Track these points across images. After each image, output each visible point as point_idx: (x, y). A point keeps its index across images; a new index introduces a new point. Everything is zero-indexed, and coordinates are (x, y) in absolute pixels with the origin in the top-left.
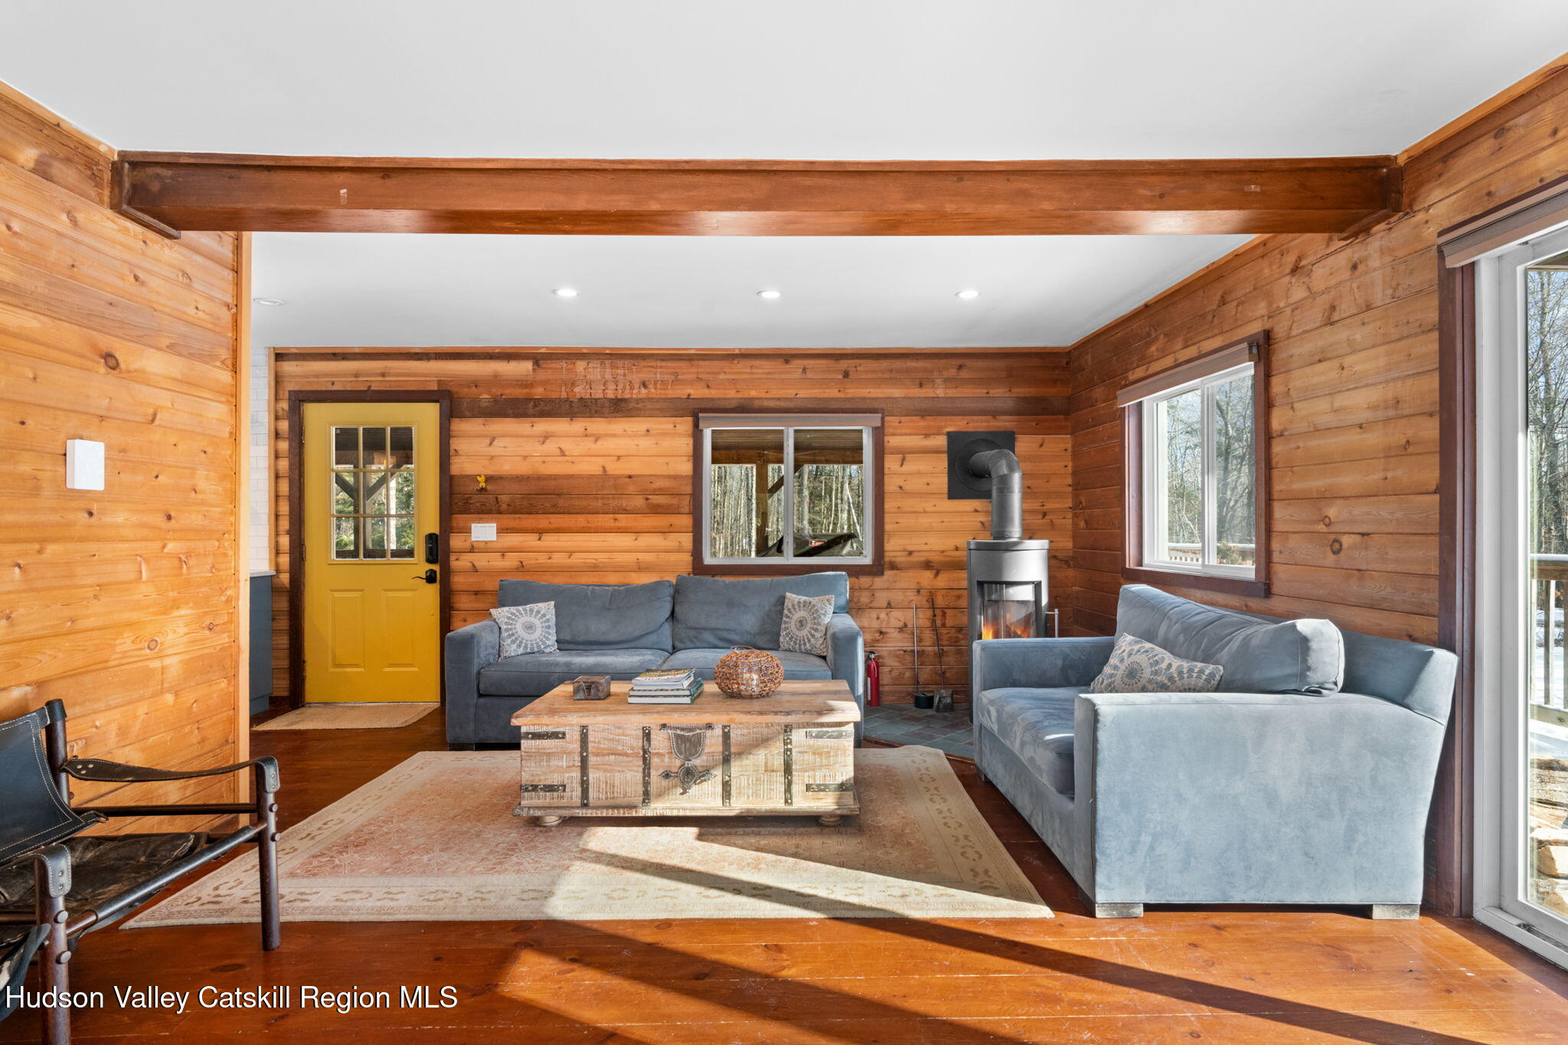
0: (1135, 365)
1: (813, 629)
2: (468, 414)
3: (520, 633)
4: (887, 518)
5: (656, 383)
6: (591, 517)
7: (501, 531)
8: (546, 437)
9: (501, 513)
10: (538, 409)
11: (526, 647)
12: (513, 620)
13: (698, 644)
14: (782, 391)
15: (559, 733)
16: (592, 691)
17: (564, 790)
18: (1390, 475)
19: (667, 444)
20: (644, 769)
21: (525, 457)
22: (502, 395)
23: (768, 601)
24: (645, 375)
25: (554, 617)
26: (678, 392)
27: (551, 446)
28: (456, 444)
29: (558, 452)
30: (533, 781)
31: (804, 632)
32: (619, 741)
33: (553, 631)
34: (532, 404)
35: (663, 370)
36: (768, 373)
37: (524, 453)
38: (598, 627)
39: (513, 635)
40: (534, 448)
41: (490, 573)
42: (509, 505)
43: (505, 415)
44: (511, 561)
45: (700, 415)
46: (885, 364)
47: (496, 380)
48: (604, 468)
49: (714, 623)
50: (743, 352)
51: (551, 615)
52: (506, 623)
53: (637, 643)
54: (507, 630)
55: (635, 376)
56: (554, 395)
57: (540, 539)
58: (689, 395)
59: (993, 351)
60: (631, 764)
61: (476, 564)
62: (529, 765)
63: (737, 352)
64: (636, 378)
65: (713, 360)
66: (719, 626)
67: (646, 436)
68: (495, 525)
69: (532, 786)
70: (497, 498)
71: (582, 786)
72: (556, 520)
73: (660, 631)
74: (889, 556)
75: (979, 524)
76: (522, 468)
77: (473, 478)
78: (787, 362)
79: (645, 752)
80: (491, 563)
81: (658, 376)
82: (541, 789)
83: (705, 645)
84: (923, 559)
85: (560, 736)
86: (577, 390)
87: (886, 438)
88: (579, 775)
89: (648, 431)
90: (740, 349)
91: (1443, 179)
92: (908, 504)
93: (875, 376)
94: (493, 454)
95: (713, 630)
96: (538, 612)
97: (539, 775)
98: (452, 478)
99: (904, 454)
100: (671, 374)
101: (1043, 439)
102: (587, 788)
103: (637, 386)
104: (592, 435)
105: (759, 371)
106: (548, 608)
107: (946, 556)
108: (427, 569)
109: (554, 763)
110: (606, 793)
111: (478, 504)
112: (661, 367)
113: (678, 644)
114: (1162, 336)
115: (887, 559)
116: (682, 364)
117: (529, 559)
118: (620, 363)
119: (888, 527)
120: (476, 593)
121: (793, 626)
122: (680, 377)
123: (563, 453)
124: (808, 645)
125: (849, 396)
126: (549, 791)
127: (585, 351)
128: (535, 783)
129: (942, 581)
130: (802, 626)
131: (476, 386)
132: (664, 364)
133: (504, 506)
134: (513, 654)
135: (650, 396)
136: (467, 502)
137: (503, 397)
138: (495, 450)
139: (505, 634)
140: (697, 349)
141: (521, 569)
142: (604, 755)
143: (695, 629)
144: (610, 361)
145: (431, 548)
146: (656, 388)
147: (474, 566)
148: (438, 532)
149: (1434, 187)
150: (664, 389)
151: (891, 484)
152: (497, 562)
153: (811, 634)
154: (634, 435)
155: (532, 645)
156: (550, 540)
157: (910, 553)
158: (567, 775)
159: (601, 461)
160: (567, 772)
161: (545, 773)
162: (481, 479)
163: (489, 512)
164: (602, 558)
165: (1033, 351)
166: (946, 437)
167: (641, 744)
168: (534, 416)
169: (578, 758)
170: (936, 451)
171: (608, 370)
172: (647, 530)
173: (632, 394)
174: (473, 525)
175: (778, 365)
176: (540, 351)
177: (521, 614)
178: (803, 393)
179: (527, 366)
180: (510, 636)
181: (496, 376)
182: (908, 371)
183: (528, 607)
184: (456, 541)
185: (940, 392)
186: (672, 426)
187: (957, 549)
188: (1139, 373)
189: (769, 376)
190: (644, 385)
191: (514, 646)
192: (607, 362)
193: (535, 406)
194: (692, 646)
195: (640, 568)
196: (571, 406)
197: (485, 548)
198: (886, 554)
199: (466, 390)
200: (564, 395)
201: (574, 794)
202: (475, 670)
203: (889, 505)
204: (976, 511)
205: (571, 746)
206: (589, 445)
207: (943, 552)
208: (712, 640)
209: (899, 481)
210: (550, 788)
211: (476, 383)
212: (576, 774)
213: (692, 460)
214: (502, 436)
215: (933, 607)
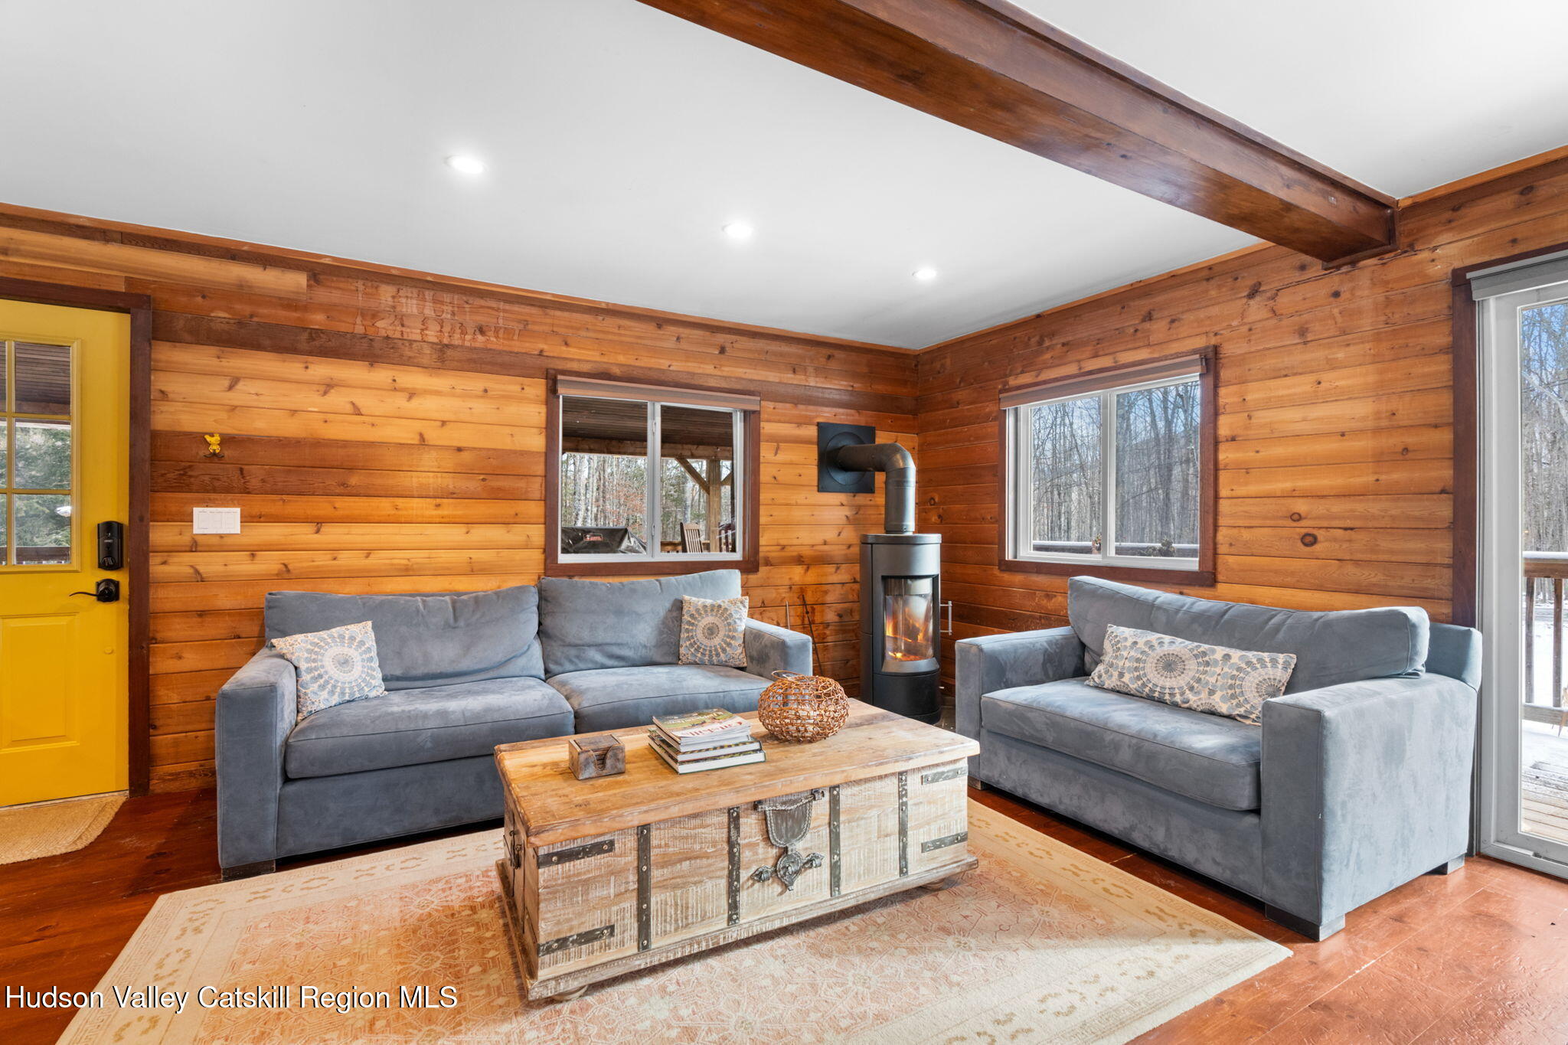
0: (1019, 370)
1: (728, 637)
2: (187, 337)
3: (331, 673)
4: (763, 511)
5: (497, 330)
6: (399, 501)
7: (246, 519)
8: (328, 386)
9: (249, 493)
10: (317, 343)
11: (343, 693)
12: (316, 653)
13: (581, 665)
14: (653, 360)
15: (604, 843)
16: (609, 762)
17: (612, 934)
18: (1383, 477)
19: (512, 410)
20: (730, 873)
21: (294, 412)
22: (252, 316)
23: (663, 606)
24: (482, 319)
25: (375, 644)
26: (527, 345)
27: (338, 400)
28: (160, 382)
29: (349, 408)
30: (559, 932)
31: (717, 641)
32: (695, 837)
33: (376, 664)
34: (305, 336)
35: (505, 315)
36: (639, 337)
37: (294, 407)
38: (443, 653)
39: (320, 676)
40: (311, 401)
41: (227, 581)
42: (263, 481)
43: (257, 346)
44: (270, 562)
45: (560, 377)
46: (761, 344)
47: (241, 292)
48: (421, 435)
49: (601, 636)
50: (611, 307)
51: (371, 641)
52: (308, 660)
53: (503, 672)
54: (309, 670)
55: (468, 317)
56: (343, 327)
57: (318, 532)
58: (541, 351)
59: (857, 345)
60: (713, 868)
61: (201, 569)
62: (551, 907)
63: (604, 306)
64: (471, 320)
65: (574, 311)
66: (608, 640)
67: (482, 397)
68: (238, 510)
69: (557, 941)
70: (241, 470)
71: (639, 920)
72: (346, 505)
73: (529, 652)
74: (763, 551)
75: (845, 518)
76: (290, 428)
77: (200, 438)
78: (659, 326)
79: (731, 844)
80: (230, 568)
81: (501, 321)
82: (573, 942)
83: (590, 666)
84: (795, 554)
85: (606, 847)
86: (379, 324)
87: (762, 424)
88: (635, 903)
89: (486, 391)
90: (607, 304)
91: (1453, 224)
92: (781, 495)
93: (751, 356)
94: (236, 403)
95: (599, 646)
96: (352, 638)
97: (569, 920)
98: (155, 435)
99: (778, 441)
100: (519, 322)
101: (897, 437)
102: (648, 920)
103: (470, 331)
104: (403, 390)
105: (627, 333)
106: (364, 631)
107: (815, 550)
108: (99, 580)
109: (596, 893)
110: (676, 921)
111: (207, 478)
112: (505, 311)
113: (552, 667)
114: (1059, 346)
115: (761, 555)
116: (534, 311)
117: (299, 561)
118: (447, 297)
119: (763, 520)
120: (201, 614)
121: (699, 635)
122: (530, 327)
123: (357, 412)
124: (722, 655)
125: (725, 374)
126: (586, 942)
127: (394, 272)
128: (562, 936)
129: (811, 577)
130: (712, 634)
131: (204, 297)
132: (507, 307)
133: (254, 483)
134: (323, 706)
135: (489, 346)
136: (184, 473)
137: (255, 319)
138: (236, 397)
139: (306, 677)
140: (553, 295)
141: (286, 576)
142: (674, 864)
143: (576, 646)
144: (432, 293)
145: (109, 546)
146: (497, 337)
147: (197, 572)
148: (124, 519)
149: (1442, 231)
150: (508, 339)
151: (766, 474)
152: (241, 565)
153: (726, 642)
154: (466, 395)
155: (351, 688)
156: (333, 534)
157: (783, 548)
158: (615, 908)
159: (418, 426)
160: (616, 904)
161: (580, 914)
162: (214, 442)
163: (228, 490)
164: (418, 557)
165: (889, 349)
166: (816, 428)
167: (725, 836)
168: (310, 353)
169: (633, 878)
170: (806, 441)
171: (429, 305)
172: (483, 520)
173: (464, 340)
174: (197, 511)
175: (649, 328)
176: (322, 261)
177: (327, 644)
178: (676, 366)
179: (295, 281)
180: (315, 679)
181: (241, 286)
182: (782, 355)
183: (335, 631)
184: (161, 534)
185: (812, 382)
186: (518, 388)
187: (825, 543)
188: (1026, 378)
189: (639, 341)
190: (482, 331)
191: (324, 694)
192: (427, 293)
193: (311, 339)
194: (572, 668)
195: (473, 570)
196: (371, 346)
197: (220, 544)
198: (761, 549)
199: (183, 299)
200: (359, 329)
201: (627, 935)
202: (279, 740)
203: (764, 496)
204: (842, 505)
205: (623, 860)
206: (400, 402)
207: (813, 546)
208: (599, 657)
209: (773, 471)
210: (588, 937)
211: (204, 290)
212: (630, 904)
213: (544, 434)
214: (253, 378)
215: (804, 604)
